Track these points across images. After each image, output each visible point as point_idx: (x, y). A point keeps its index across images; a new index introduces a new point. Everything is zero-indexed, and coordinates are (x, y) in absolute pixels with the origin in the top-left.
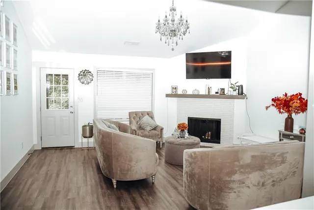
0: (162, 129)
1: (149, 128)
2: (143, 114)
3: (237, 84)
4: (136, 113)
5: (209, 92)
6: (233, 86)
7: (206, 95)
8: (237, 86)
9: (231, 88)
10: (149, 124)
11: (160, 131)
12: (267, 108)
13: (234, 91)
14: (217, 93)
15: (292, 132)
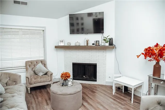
0: (52, 74)
1: (41, 74)
2: (37, 62)
3: (108, 38)
4: (31, 62)
5: (87, 44)
6: (105, 38)
7: (85, 46)
8: (109, 39)
9: (104, 40)
10: (41, 70)
11: (50, 76)
12: (138, 56)
13: (106, 42)
14: (93, 44)
15: (160, 77)
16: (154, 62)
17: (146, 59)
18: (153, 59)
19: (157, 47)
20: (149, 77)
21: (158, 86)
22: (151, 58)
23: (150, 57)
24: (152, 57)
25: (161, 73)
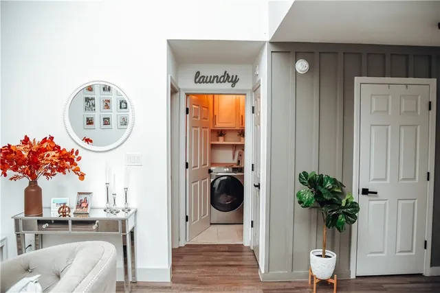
15: (41, 215)
16: (25, 182)
17: (5, 175)
18: (21, 175)
19: (27, 144)
20: (17, 221)
21: (43, 237)
22: (17, 173)
23: (15, 169)
24: (19, 169)
25: (43, 205)
